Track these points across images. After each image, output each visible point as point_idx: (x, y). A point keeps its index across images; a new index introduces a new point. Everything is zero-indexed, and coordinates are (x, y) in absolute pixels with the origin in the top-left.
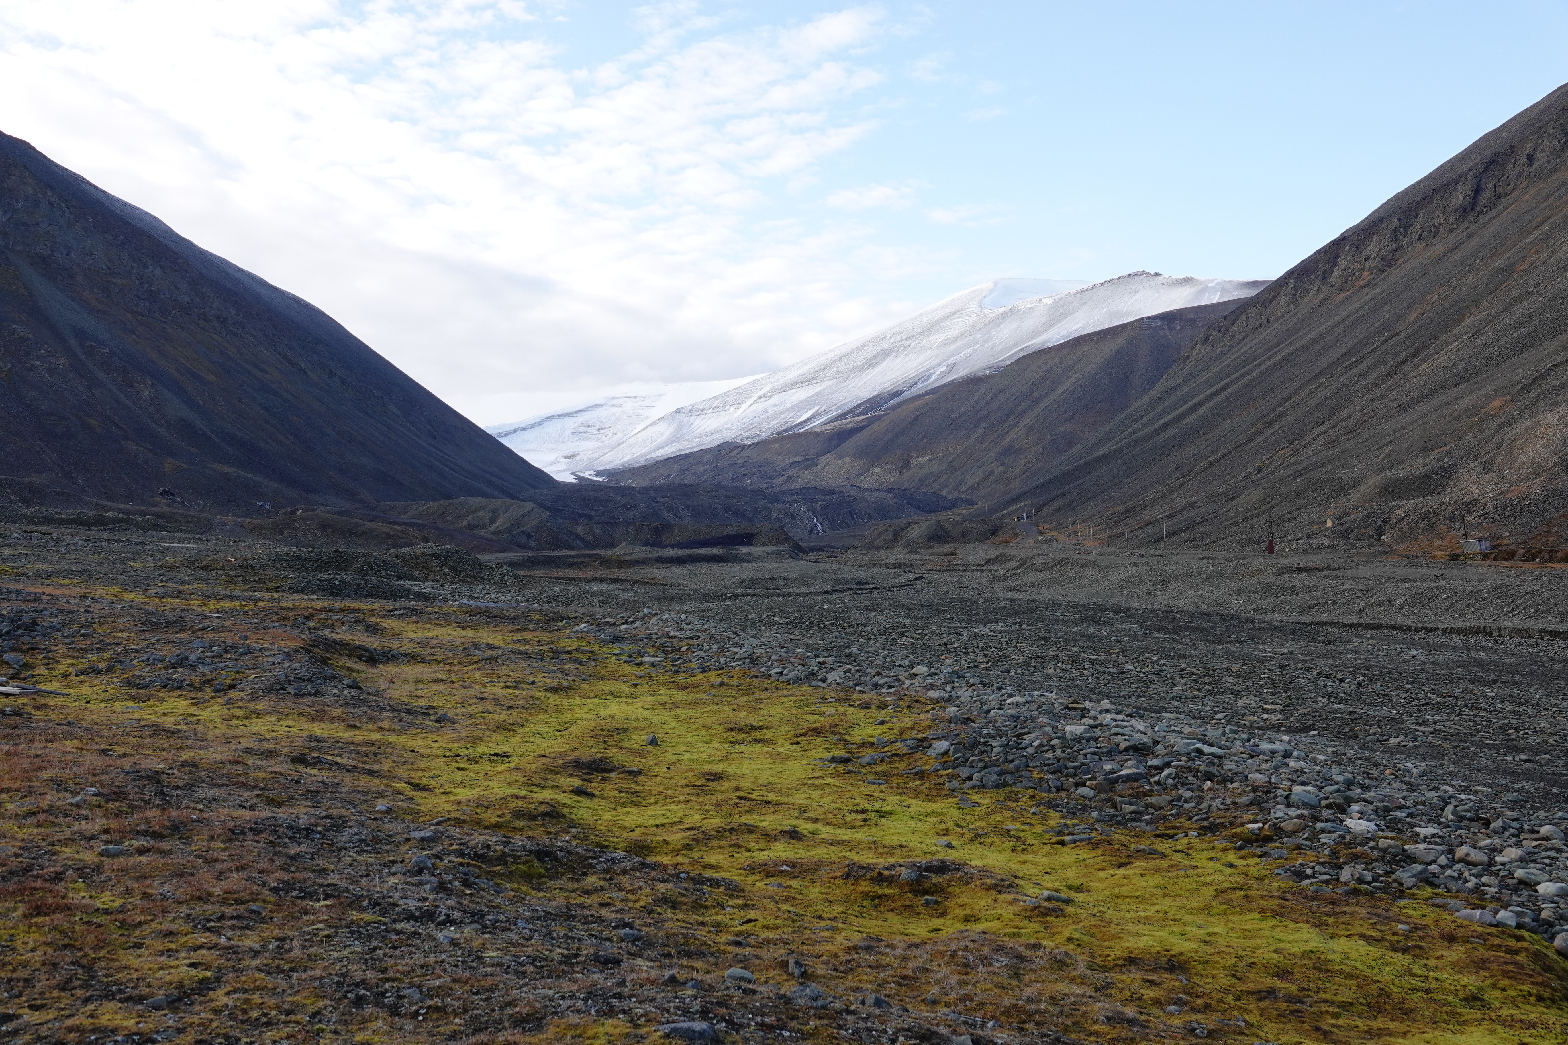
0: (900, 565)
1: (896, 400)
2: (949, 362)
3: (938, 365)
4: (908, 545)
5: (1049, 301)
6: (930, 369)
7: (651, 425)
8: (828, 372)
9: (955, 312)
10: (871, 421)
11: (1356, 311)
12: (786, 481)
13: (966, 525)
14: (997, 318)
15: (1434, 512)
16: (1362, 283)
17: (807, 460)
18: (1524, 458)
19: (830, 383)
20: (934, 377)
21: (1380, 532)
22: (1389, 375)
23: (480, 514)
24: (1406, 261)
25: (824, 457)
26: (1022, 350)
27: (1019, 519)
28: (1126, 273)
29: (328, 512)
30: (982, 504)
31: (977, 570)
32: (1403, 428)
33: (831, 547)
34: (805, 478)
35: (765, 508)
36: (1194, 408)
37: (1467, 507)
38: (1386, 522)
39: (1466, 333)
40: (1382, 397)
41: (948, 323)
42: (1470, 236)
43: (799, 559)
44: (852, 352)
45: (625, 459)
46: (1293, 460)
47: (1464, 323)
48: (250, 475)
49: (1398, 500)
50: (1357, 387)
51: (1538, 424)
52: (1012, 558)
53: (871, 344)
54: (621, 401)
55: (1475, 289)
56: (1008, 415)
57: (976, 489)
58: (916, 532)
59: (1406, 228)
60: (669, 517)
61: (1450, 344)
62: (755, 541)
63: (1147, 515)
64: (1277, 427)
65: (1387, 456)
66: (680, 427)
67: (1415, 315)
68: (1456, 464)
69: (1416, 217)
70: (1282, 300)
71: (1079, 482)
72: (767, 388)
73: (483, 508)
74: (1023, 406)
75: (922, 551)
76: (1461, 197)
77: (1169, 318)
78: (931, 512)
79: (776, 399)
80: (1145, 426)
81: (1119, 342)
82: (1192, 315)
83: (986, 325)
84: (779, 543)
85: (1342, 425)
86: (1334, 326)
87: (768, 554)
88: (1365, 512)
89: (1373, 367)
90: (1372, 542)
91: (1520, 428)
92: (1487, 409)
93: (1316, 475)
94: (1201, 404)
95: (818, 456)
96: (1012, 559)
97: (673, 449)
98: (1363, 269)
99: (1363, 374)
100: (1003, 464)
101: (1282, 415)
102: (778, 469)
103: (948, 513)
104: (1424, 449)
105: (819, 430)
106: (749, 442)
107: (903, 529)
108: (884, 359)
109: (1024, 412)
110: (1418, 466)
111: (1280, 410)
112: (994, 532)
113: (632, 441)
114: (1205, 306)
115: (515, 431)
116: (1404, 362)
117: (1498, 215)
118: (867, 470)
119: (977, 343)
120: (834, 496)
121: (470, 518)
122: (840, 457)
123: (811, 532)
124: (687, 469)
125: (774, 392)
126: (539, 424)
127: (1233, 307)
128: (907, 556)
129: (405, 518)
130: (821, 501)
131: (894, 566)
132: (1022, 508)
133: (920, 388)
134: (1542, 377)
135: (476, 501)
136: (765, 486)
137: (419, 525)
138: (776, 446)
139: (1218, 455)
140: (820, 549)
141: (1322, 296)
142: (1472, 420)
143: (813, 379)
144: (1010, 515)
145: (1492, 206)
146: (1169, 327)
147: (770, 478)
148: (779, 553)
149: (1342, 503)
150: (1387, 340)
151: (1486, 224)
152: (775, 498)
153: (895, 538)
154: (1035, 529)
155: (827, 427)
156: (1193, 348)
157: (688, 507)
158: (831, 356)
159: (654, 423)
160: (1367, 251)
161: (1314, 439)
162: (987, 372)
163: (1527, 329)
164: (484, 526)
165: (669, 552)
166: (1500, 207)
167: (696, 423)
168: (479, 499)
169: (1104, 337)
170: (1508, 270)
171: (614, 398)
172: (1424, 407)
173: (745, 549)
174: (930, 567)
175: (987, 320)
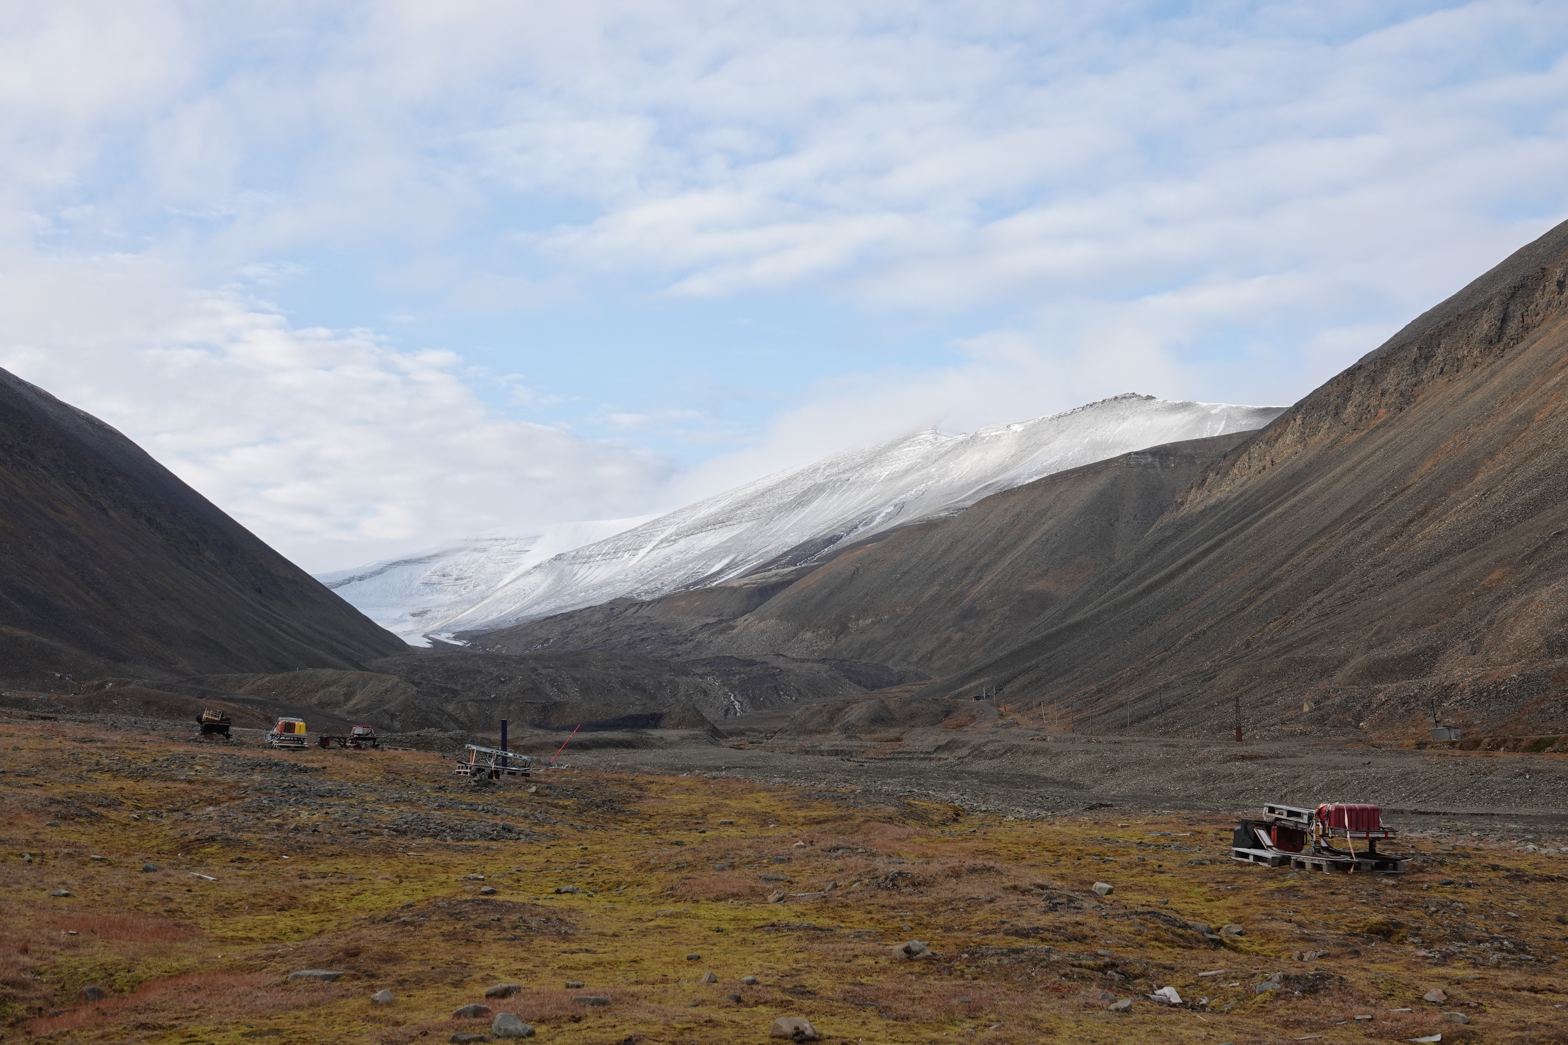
0: (837, 753)
1: (832, 548)
2: (896, 501)
3: (883, 505)
4: (845, 729)
5: (1018, 428)
6: (873, 509)
7: (523, 575)
8: (748, 511)
9: (905, 439)
10: (801, 574)
11: (1367, 457)
12: (695, 648)
13: (914, 705)
14: (955, 448)
15: (1415, 696)
16: (1378, 422)
17: (721, 621)
18: (1511, 639)
19: (749, 524)
20: (878, 520)
21: (1359, 718)
22: (1394, 536)
23: (333, 689)
24: (1426, 399)
25: (742, 619)
26: (986, 488)
27: (977, 698)
28: (1112, 396)
29: (146, 685)
30: (938, 679)
31: (925, 759)
32: (1397, 601)
33: (753, 730)
34: (719, 644)
35: (670, 682)
36: (1185, 567)
37: (1445, 692)
38: (1366, 707)
39: (1477, 491)
40: (1385, 561)
41: (896, 453)
42: (1493, 374)
43: (719, 745)
44: (777, 486)
45: (490, 618)
46: (1285, 634)
47: (1478, 479)
48: (46, 640)
49: (1381, 682)
50: (1358, 550)
51: (1532, 600)
52: (964, 744)
53: (800, 478)
54: (486, 544)
55: (1491, 439)
56: (968, 569)
57: (930, 659)
58: (855, 714)
59: (1427, 359)
60: (553, 692)
61: (1461, 502)
62: (663, 722)
63: (1121, 696)
64: (1271, 594)
65: (1376, 633)
66: (560, 578)
67: (1429, 465)
68: (1445, 643)
69: (1438, 346)
70: (1289, 438)
71: (1048, 655)
72: (671, 530)
73: (335, 682)
74: (985, 560)
75: (863, 736)
76: (1486, 327)
77: (1162, 453)
78: (873, 687)
79: (682, 544)
80: (1128, 587)
81: (1101, 482)
82: (1188, 451)
83: (942, 456)
84: (692, 725)
85: (1339, 594)
86: (1343, 475)
87: (683, 739)
88: (1345, 696)
89: (1377, 527)
90: (1350, 728)
91: (1514, 603)
92: (1485, 582)
93: (1300, 653)
94: (1192, 562)
95: (735, 617)
96: (964, 746)
97: (552, 606)
98: (1379, 405)
99: (1366, 535)
100: (962, 630)
101: (1279, 580)
102: (684, 632)
103: (895, 689)
104: (1415, 626)
105: (735, 585)
106: (647, 598)
107: (839, 710)
108: (817, 497)
109: (987, 566)
110: (1405, 645)
111: (1275, 574)
112: (947, 713)
113: (499, 594)
114: (1205, 440)
115: (349, 581)
116: (1411, 521)
117: (1524, 350)
118: (795, 635)
119: (931, 478)
120: (755, 668)
121: (320, 693)
122: (763, 619)
123: (727, 712)
124: (571, 632)
125: (680, 535)
126: (380, 572)
127: (1237, 442)
128: (845, 742)
129: (240, 693)
130: (739, 673)
131: (830, 753)
132: (982, 685)
133: (863, 533)
134: (1546, 546)
135: (326, 674)
136: (669, 653)
137: (259, 703)
138: (683, 603)
139: (1205, 626)
140: (741, 733)
141: (1333, 436)
142: (1468, 594)
143: (729, 519)
144: (967, 693)
145: (1518, 339)
146: (1161, 464)
147: (675, 644)
148: (696, 737)
149: (1323, 685)
150: (1395, 495)
151: (1511, 360)
152: (683, 670)
153: (831, 719)
154: (995, 710)
155: (746, 580)
156: (1188, 492)
157: (576, 680)
158: (750, 491)
159: (528, 573)
160: (1384, 385)
161: (1309, 610)
162: (943, 514)
163: (1540, 489)
164: (337, 704)
165: (567, 736)
166: (1527, 341)
167: (581, 573)
168: (330, 671)
169: (1084, 475)
170: (1527, 418)
171: (477, 540)
172: (1424, 576)
173: (656, 733)
174: (871, 755)
175: (943, 450)
